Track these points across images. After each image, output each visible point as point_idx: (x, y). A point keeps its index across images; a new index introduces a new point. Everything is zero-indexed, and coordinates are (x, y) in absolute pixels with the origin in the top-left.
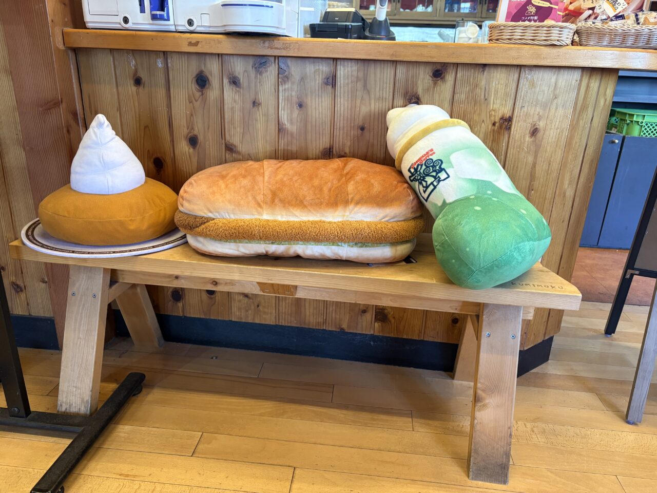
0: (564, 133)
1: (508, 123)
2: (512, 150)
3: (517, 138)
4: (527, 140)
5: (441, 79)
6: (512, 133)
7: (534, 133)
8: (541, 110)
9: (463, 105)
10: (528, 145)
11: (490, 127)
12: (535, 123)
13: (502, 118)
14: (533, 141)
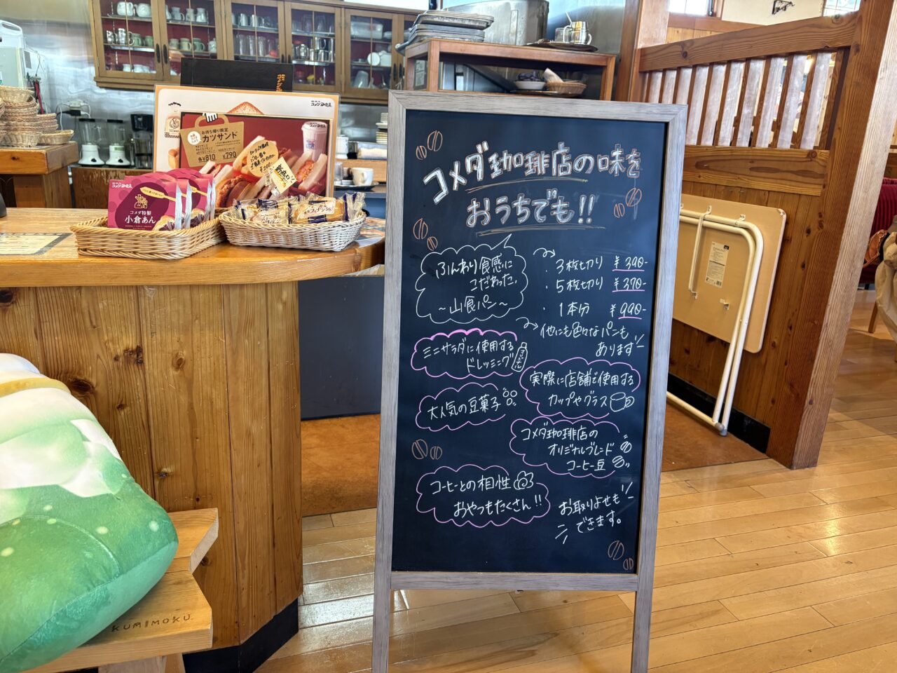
0: (220, 361)
1: (137, 356)
2: (153, 390)
3: (156, 374)
4: (171, 375)
5: (12, 303)
6: (147, 368)
7: (179, 365)
8: (182, 336)
9: (60, 338)
10: (174, 381)
11: (111, 363)
12: (176, 353)
13: (126, 350)
14: (180, 376)
